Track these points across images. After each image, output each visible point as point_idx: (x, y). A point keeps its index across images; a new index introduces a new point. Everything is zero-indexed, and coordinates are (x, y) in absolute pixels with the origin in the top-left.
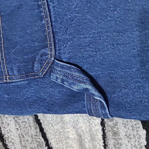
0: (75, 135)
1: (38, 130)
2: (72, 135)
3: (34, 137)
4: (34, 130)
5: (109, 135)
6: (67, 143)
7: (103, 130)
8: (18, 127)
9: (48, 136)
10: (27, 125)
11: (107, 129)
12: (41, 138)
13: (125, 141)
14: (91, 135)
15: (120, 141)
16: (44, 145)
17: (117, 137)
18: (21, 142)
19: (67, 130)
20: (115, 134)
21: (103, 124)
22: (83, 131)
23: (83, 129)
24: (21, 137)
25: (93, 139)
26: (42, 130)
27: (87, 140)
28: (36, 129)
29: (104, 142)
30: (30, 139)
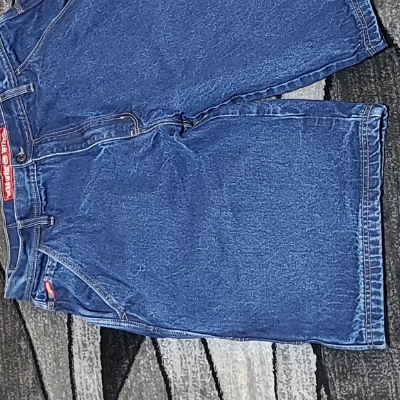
0: (244, 359)
1: (203, 351)
2: (241, 358)
3: (197, 358)
4: (198, 351)
5: (280, 359)
6: (234, 367)
7: (274, 354)
8: (180, 346)
9: (214, 358)
10: (191, 344)
11: (278, 352)
12: (206, 360)
13: (295, 366)
14: (261, 358)
15: (290, 366)
16: (209, 368)
17: (287, 362)
18: (182, 364)
19: (236, 352)
20: (286, 358)
21: (274, 347)
22: (252, 354)
23: (253, 351)
24: (183, 357)
25: (262, 363)
26: (207, 351)
27: (255, 365)
28: (201, 349)
29: (274, 368)
30: (193, 361)
